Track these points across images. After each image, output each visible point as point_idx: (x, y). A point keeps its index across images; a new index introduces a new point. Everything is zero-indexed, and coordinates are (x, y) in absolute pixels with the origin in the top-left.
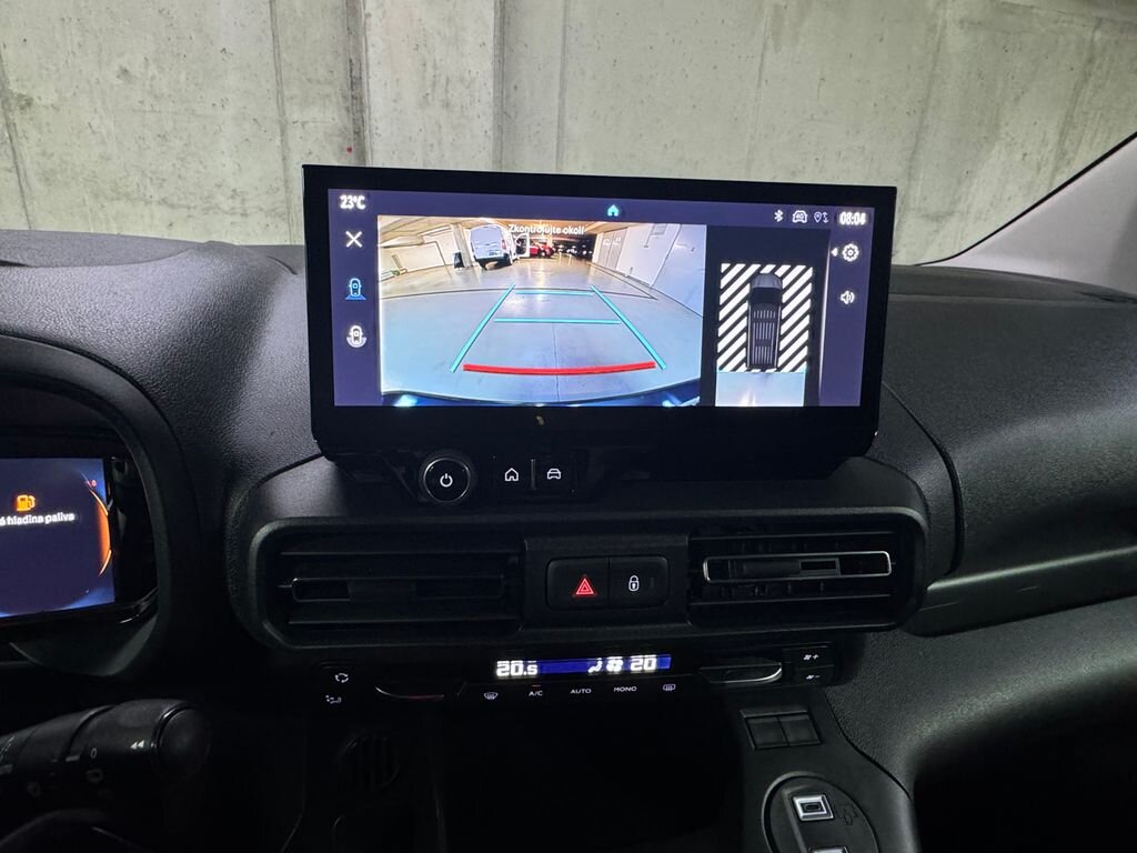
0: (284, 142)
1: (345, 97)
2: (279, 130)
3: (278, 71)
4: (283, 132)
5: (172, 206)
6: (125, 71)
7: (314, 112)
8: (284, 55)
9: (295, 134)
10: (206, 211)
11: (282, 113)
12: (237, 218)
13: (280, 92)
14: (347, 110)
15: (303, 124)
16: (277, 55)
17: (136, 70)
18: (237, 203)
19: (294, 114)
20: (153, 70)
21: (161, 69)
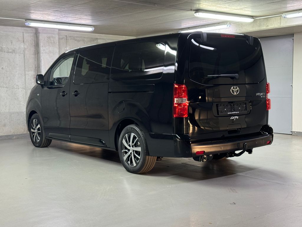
0: (25, 77)
1: (34, 70)
2: (24, 75)
3: (25, 67)
4: (25, 75)
5: (7, 88)
6: (3, 68)
7: (30, 72)
8: (26, 64)
9: (27, 76)
10: (12, 88)
11: (25, 73)
12: (17, 89)
13: (25, 70)
14: (35, 72)
15: (28, 74)
16: (25, 65)
17: (4, 68)
18: (17, 87)
19: (27, 73)
20: (7, 68)
21: (8, 68)
